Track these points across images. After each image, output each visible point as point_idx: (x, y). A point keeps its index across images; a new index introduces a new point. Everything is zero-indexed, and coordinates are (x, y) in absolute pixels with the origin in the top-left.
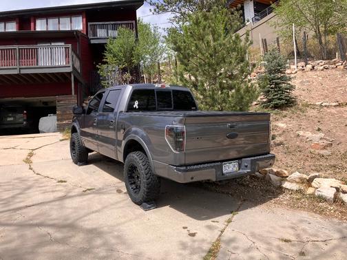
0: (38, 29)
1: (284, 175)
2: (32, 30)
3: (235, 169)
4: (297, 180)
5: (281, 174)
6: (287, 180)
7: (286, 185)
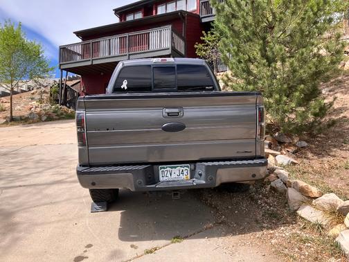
0: (159, 13)
1: (310, 195)
2: (154, 14)
3: (183, 177)
4: (327, 207)
5: (307, 192)
6: (312, 205)
7: (306, 212)
